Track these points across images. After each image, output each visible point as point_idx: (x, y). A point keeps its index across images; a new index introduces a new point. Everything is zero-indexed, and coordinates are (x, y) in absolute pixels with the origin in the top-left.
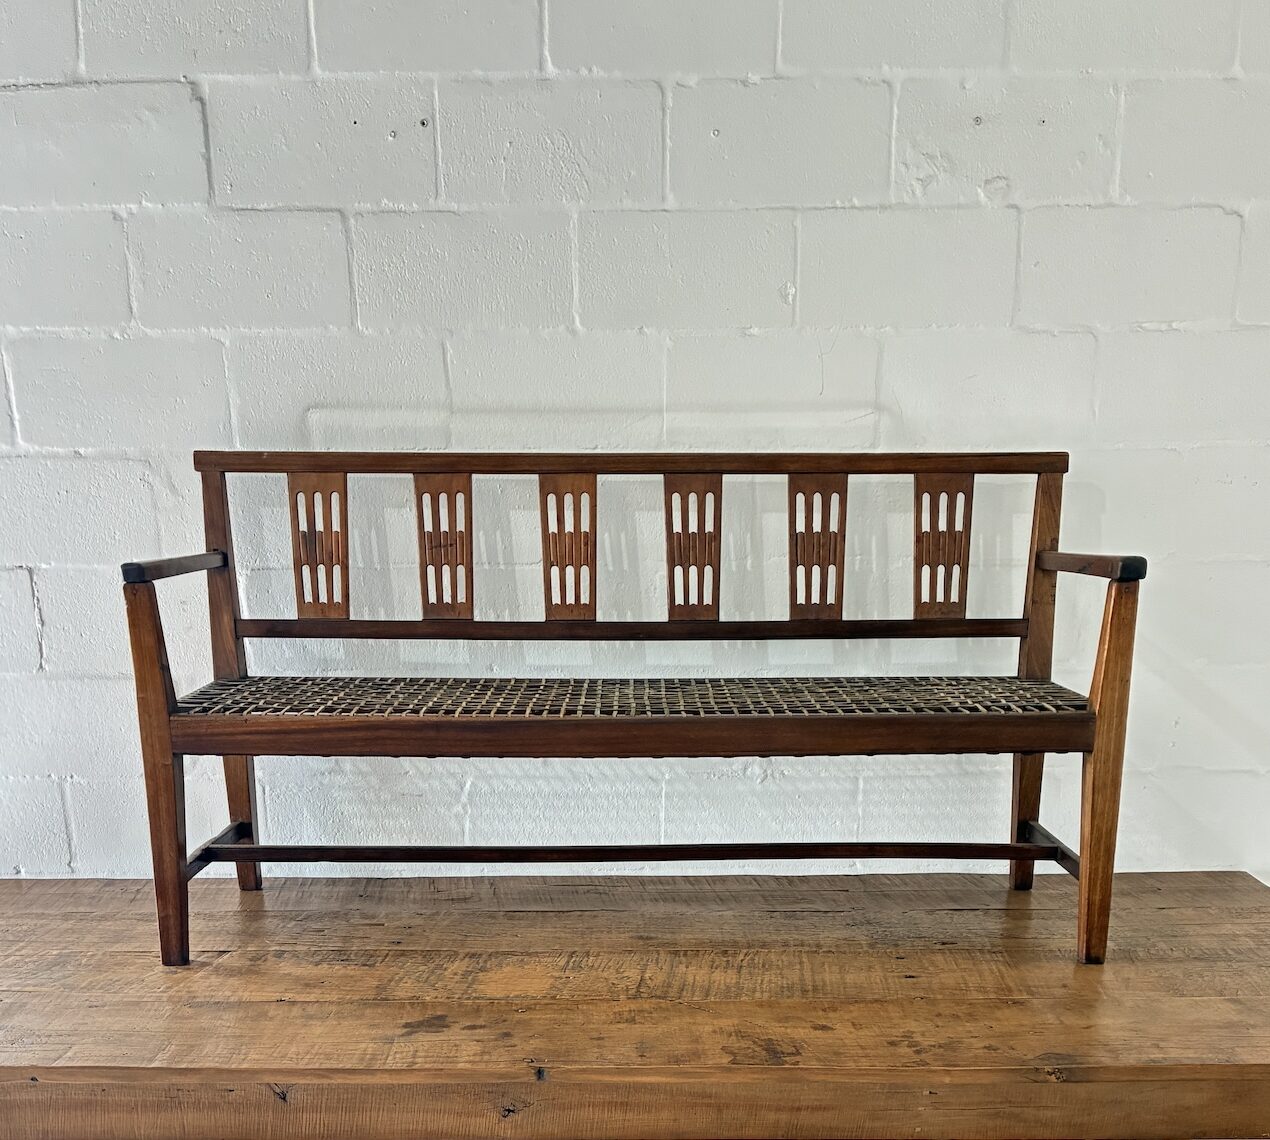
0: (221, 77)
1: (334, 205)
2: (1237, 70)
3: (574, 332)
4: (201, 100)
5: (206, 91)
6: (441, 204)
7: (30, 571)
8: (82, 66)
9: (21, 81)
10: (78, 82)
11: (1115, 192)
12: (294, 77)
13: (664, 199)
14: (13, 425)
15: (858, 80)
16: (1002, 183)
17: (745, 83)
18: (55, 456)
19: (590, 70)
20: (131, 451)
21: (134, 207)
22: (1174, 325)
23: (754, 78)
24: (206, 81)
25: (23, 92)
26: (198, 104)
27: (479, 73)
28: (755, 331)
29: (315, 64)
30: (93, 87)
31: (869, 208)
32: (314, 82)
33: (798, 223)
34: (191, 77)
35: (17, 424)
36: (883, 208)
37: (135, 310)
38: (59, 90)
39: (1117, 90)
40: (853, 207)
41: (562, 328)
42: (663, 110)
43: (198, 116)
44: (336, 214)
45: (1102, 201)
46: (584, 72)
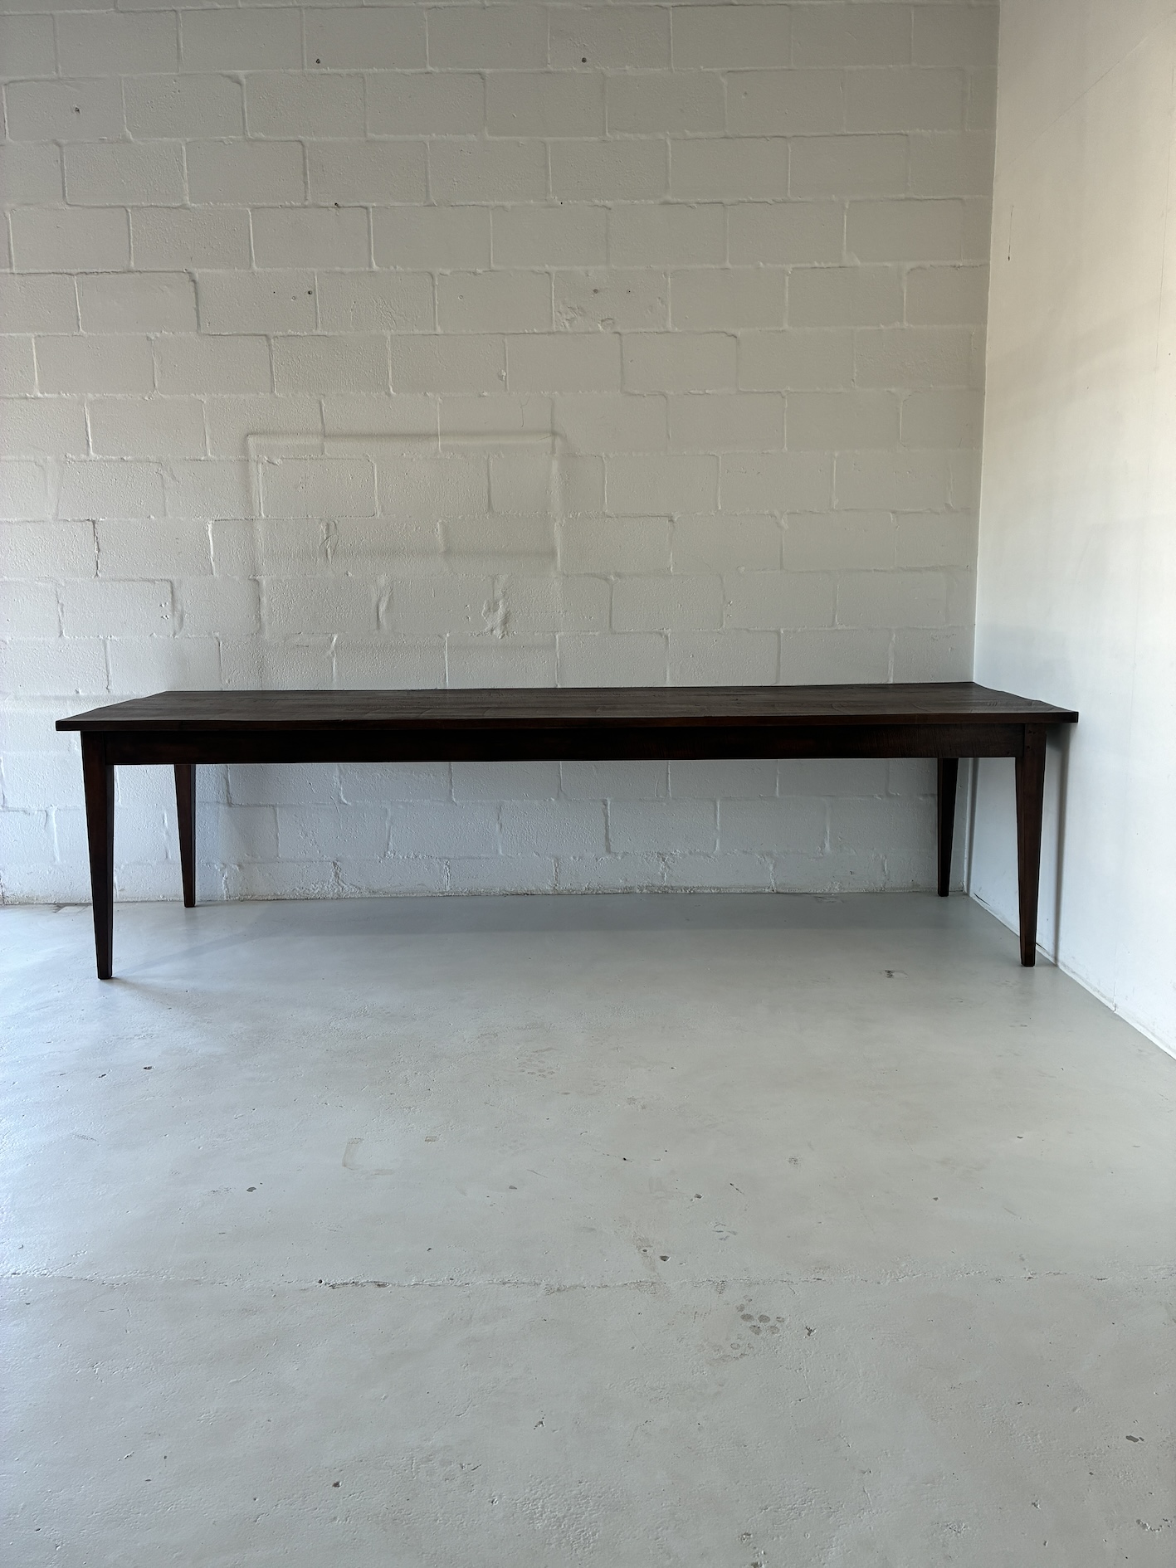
0: (205, 270)
1: (262, 333)
2: (728, 265)
3: (389, 395)
4: (194, 281)
5: (197, 277)
6: (319, 332)
7: (94, 522)
8: (132, 263)
9: (100, 271)
10: (130, 271)
11: (670, 326)
12: (242, 271)
13: (435, 329)
14: (88, 444)
15: (533, 271)
16: (610, 322)
17: (475, 274)
18: (110, 461)
19: (395, 268)
20: (151, 458)
21: (158, 335)
22: (707, 391)
23: (479, 271)
24: (198, 273)
25: (101, 275)
26: (192, 283)
27: (338, 269)
28: (485, 394)
29: (254, 264)
30: (138, 274)
31: (542, 333)
32: (253, 273)
33: (506, 340)
34: (189, 270)
35: (91, 444)
36: (549, 333)
37: (156, 385)
38: (120, 275)
39: (665, 275)
40: (534, 333)
41: (383, 393)
42: (434, 287)
43: (192, 289)
44: (264, 337)
45: (662, 330)
46: (392, 268)
